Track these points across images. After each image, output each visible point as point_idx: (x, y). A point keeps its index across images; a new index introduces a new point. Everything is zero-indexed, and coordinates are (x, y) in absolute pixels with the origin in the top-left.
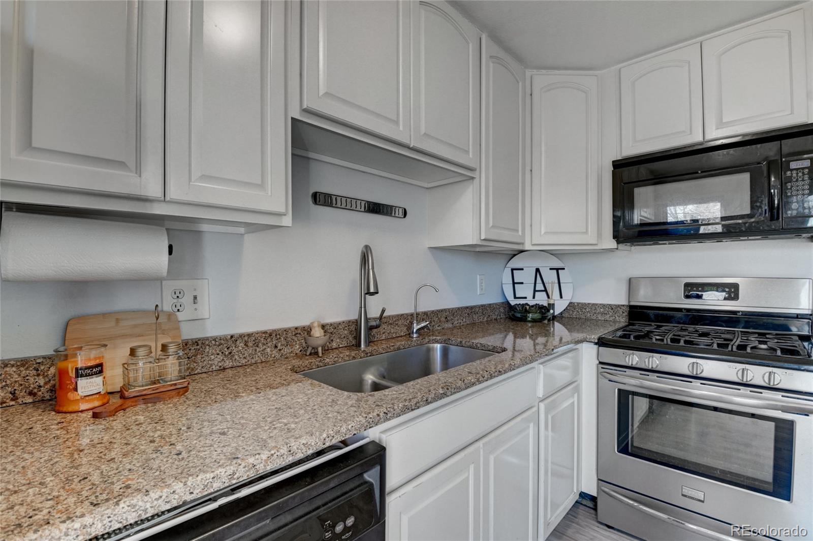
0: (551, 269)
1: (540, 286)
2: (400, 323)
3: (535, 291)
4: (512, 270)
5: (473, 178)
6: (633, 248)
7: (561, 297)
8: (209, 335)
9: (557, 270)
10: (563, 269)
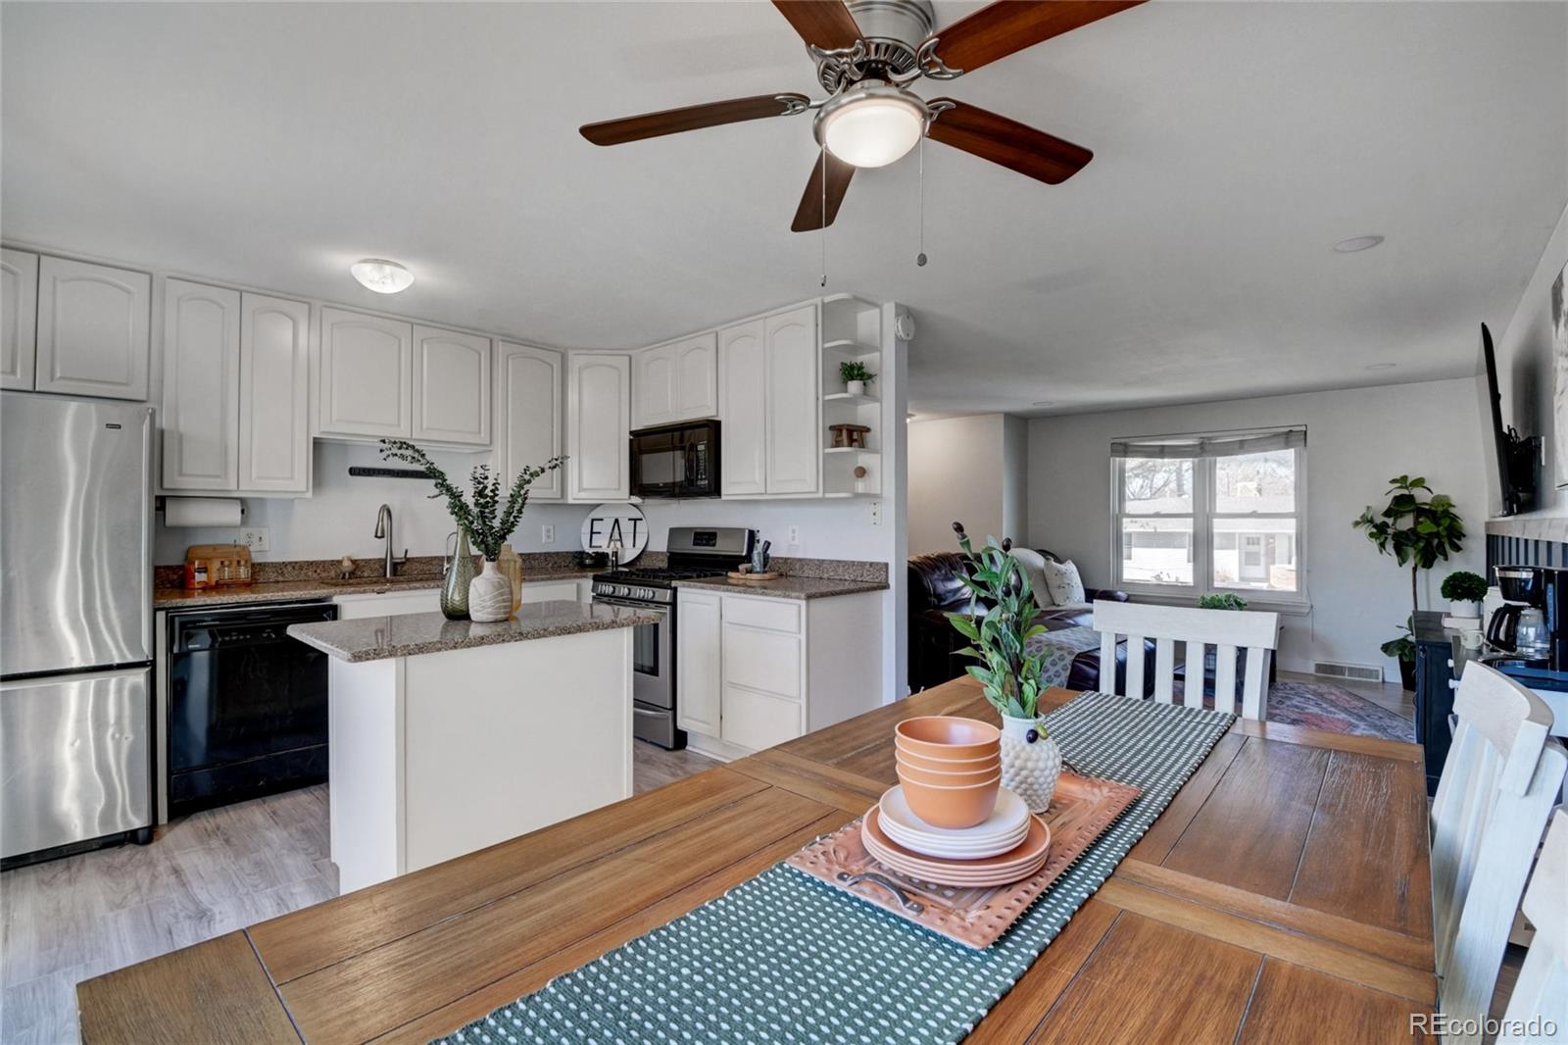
0: (630, 519)
1: (616, 536)
2: (434, 562)
3: (611, 540)
4: (593, 520)
5: (490, 451)
6: (682, 501)
7: (634, 546)
8: (269, 561)
9: (635, 520)
10: (641, 519)
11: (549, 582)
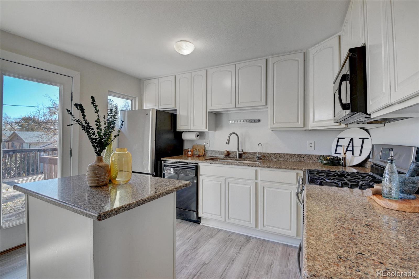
0: (360, 138)
1: (350, 148)
3: (347, 150)
4: (339, 139)
7: (361, 155)
8: (209, 150)
9: (363, 139)
10: (368, 138)
11: (278, 170)
